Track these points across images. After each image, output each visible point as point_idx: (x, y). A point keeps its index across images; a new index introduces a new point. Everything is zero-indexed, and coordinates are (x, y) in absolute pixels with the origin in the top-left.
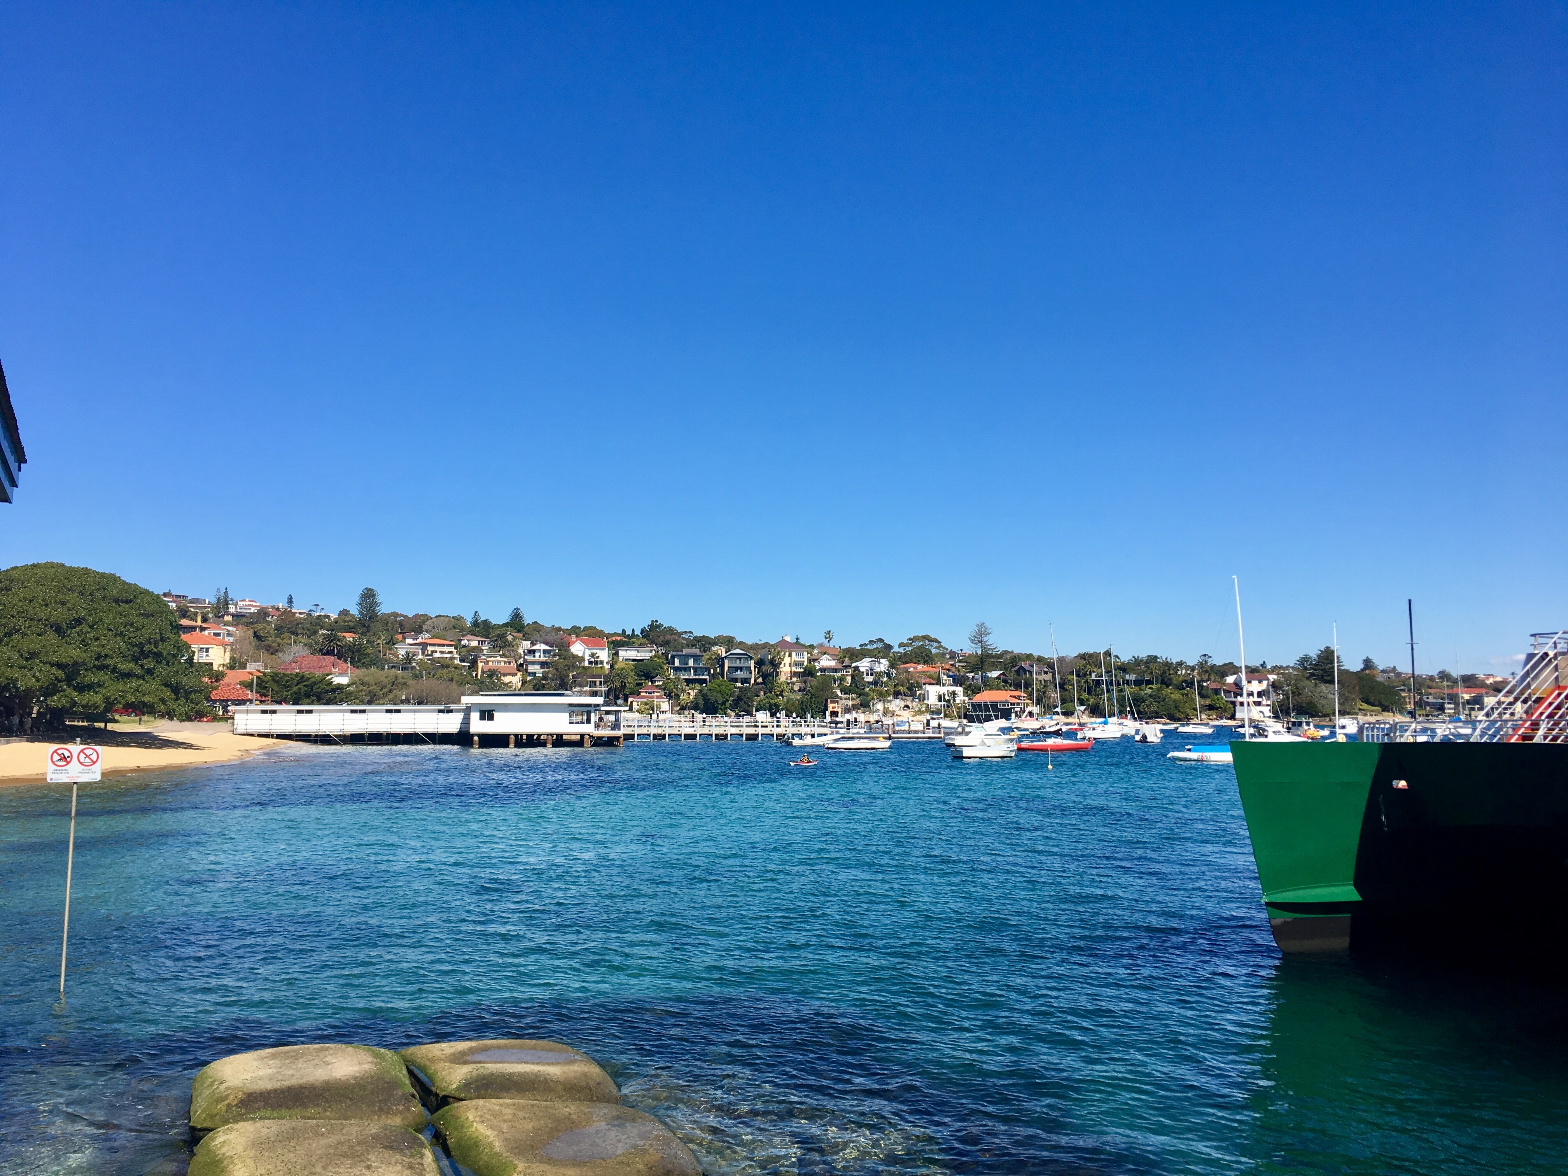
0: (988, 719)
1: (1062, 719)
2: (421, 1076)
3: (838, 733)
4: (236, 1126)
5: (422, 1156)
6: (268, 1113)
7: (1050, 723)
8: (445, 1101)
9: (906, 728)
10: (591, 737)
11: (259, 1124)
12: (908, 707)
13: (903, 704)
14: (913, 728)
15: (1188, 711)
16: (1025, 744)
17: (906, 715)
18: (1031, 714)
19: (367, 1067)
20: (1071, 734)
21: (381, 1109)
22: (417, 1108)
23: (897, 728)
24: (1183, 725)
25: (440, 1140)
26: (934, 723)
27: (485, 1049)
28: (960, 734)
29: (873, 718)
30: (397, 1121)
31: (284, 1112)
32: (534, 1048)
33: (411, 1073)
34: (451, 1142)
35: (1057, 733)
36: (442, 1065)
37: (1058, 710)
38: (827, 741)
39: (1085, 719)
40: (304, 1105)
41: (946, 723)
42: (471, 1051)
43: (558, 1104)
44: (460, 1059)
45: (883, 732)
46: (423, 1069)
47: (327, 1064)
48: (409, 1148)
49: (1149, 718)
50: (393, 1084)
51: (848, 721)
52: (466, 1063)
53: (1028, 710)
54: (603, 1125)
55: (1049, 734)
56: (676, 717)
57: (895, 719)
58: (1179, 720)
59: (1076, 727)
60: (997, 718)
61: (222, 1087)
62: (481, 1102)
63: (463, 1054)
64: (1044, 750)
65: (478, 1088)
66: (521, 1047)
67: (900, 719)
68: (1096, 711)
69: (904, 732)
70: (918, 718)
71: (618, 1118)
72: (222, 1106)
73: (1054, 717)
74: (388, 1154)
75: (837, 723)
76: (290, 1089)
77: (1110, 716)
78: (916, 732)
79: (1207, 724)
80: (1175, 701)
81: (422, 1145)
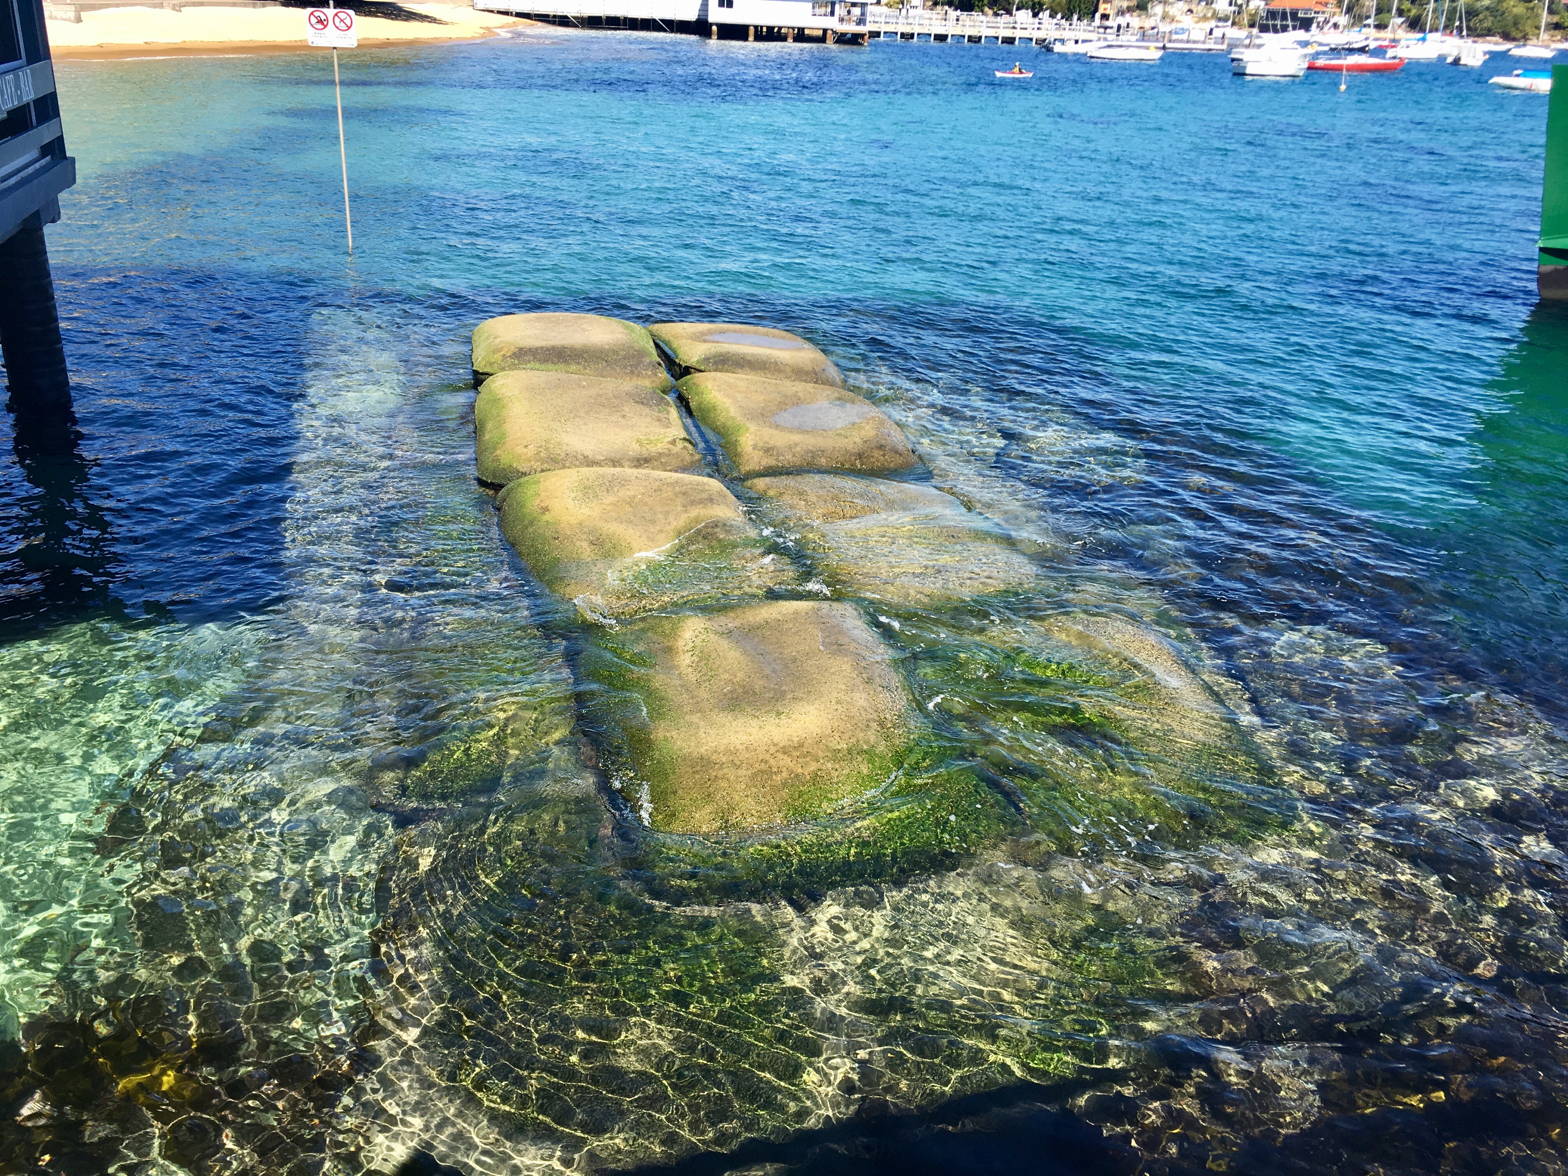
0: (1284, 29)
1: (1372, 32)
2: (666, 349)
3: (1105, 39)
4: (511, 373)
5: (668, 413)
6: (538, 366)
7: (1356, 37)
8: (687, 371)
9: (1184, 37)
10: (834, 32)
11: (530, 373)
12: (1190, 11)
13: (1186, 8)
14: (1192, 38)
15: (1528, 29)
16: (1321, 62)
17: (1187, 21)
18: (1336, 26)
19: (619, 336)
20: (1380, 51)
21: (632, 372)
22: (663, 375)
23: (1174, 37)
24: (1518, 47)
25: (683, 402)
26: (1218, 33)
27: (722, 332)
28: (1248, 46)
29: (1148, 23)
30: (647, 383)
31: (550, 366)
32: (766, 335)
33: (657, 346)
34: (693, 405)
35: (1362, 50)
36: (684, 341)
37: (1370, 21)
38: (1091, 49)
39: (1401, 34)
40: (566, 362)
41: (1234, 33)
42: (710, 332)
43: (788, 383)
44: (700, 338)
45: (1157, 41)
46: (667, 343)
47: (584, 330)
48: (657, 405)
49: (1478, 36)
50: (641, 354)
51: (1119, 27)
52: (705, 341)
53: (1332, 21)
54: (825, 404)
55: (1351, 51)
56: (928, 13)
57: (1174, 26)
58: (1514, 39)
59: (1386, 43)
60: (1294, 28)
61: (497, 341)
62: (719, 374)
63: (703, 334)
64: (1339, 68)
65: (715, 363)
66: (755, 333)
67: (1180, 26)
68: (1415, 24)
69: (1181, 41)
70: (1202, 25)
71: (839, 399)
72: (498, 356)
73: (1365, 30)
74: (639, 407)
75: (1106, 28)
76: (553, 348)
77: (1431, 31)
78: (1195, 42)
79: (1547, 47)
80: (1515, 16)
81: (668, 404)
